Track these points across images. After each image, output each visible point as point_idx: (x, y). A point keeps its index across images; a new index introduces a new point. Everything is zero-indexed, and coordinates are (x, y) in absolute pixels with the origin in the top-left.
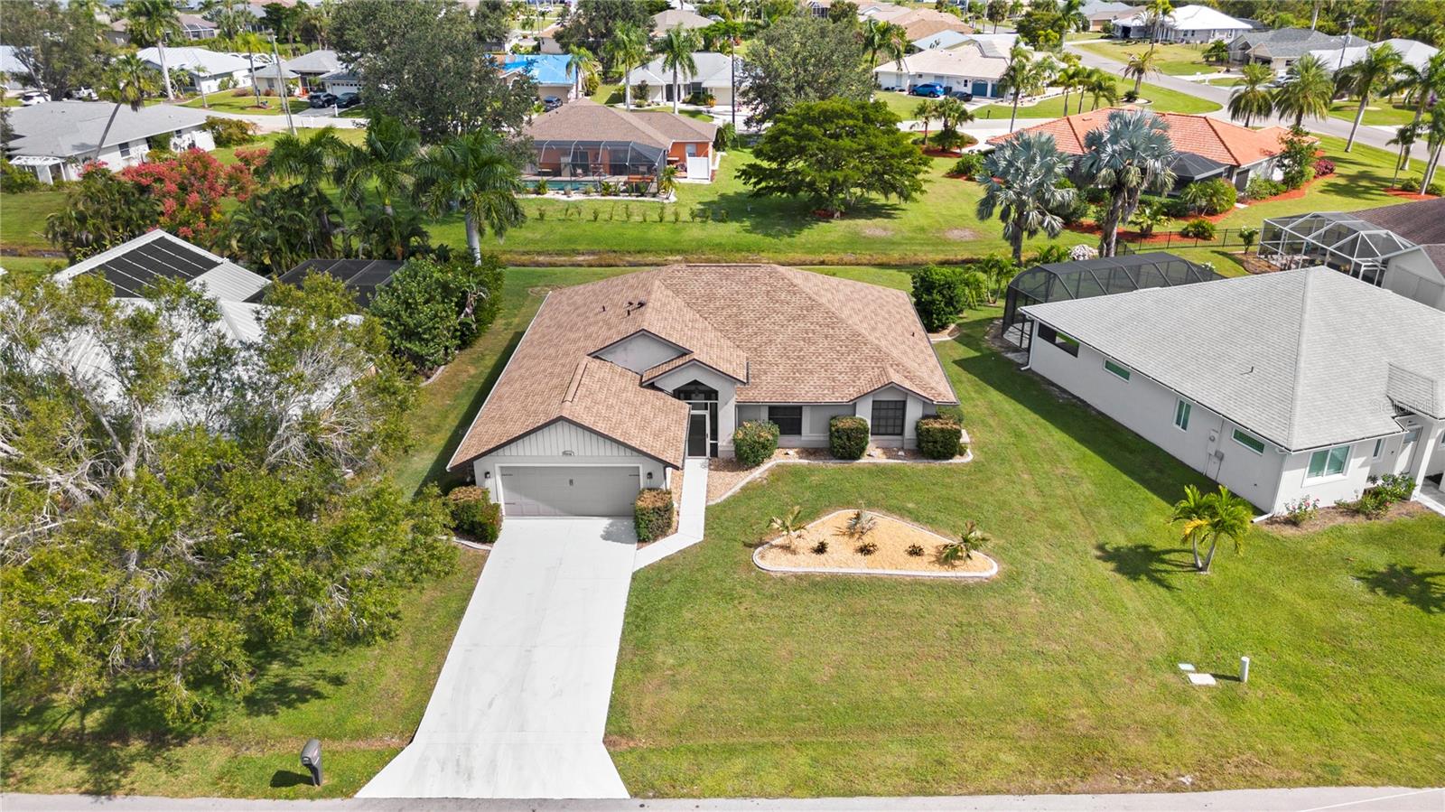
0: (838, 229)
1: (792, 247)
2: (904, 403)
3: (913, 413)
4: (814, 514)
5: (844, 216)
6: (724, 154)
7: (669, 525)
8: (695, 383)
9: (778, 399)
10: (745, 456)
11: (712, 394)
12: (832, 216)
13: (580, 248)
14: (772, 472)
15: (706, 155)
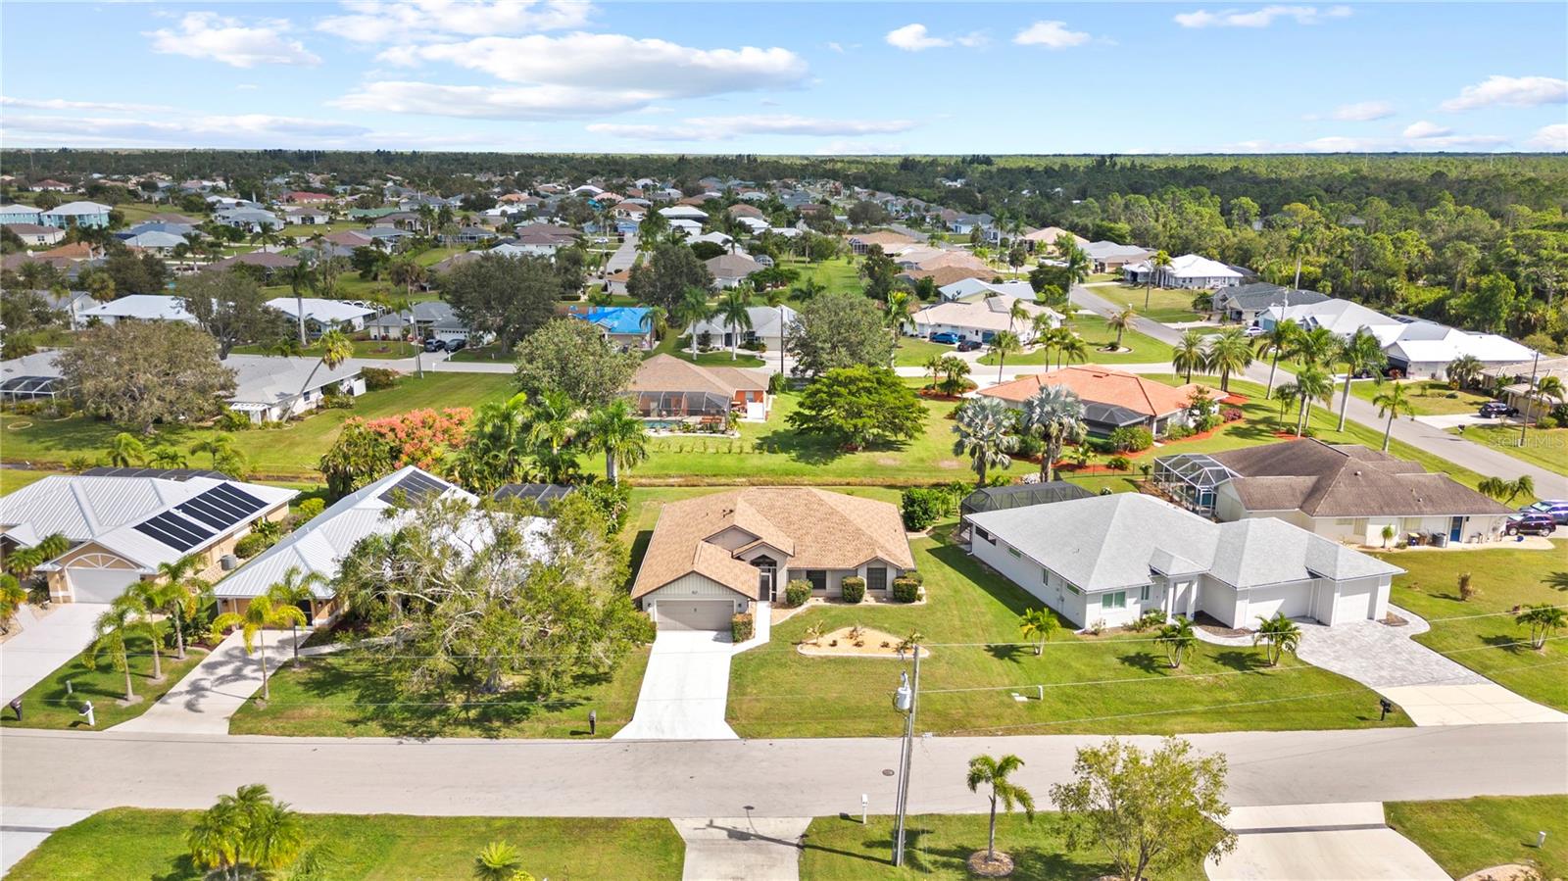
0: (860, 459)
1: (827, 472)
2: (885, 569)
3: (891, 575)
4: (832, 629)
5: (865, 449)
6: (775, 397)
7: (750, 633)
8: (764, 557)
9: (811, 566)
10: (792, 600)
11: (774, 563)
12: (856, 449)
13: (672, 473)
14: (808, 609)
15: (762, 401)
